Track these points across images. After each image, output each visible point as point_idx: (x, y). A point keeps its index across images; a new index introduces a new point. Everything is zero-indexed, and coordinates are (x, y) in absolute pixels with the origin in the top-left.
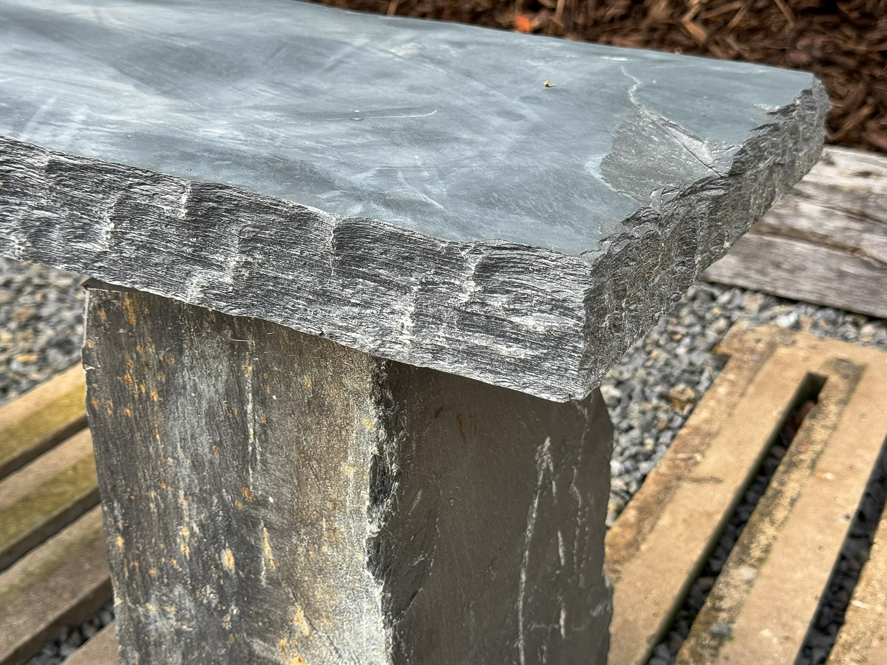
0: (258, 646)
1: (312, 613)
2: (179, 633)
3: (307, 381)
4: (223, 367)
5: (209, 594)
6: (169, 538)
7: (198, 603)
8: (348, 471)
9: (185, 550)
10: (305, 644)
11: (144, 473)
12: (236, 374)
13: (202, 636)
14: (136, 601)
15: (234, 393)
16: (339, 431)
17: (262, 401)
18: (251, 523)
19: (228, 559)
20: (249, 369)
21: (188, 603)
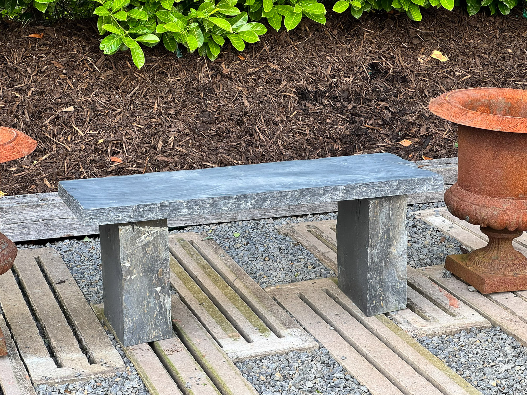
0: (388, 250)
1: (397, 240)
2: (377, 253)
3: (398, 204)
4: (388, 207)
5: (383, 244)
6: (378, 237)
7: (381, 246)
8: (403, 216)
9: (380, 238)
10: (396, 246)
11: (375, 227)
12: (390, 207)
13: (380, 252)
14: (372, 250)
15: (389, 210)
16: (402, 210)
17: (392, 210)
18: (389, 229)
19: (385, 237)
20: (391, 205)
21: (379, 247)
